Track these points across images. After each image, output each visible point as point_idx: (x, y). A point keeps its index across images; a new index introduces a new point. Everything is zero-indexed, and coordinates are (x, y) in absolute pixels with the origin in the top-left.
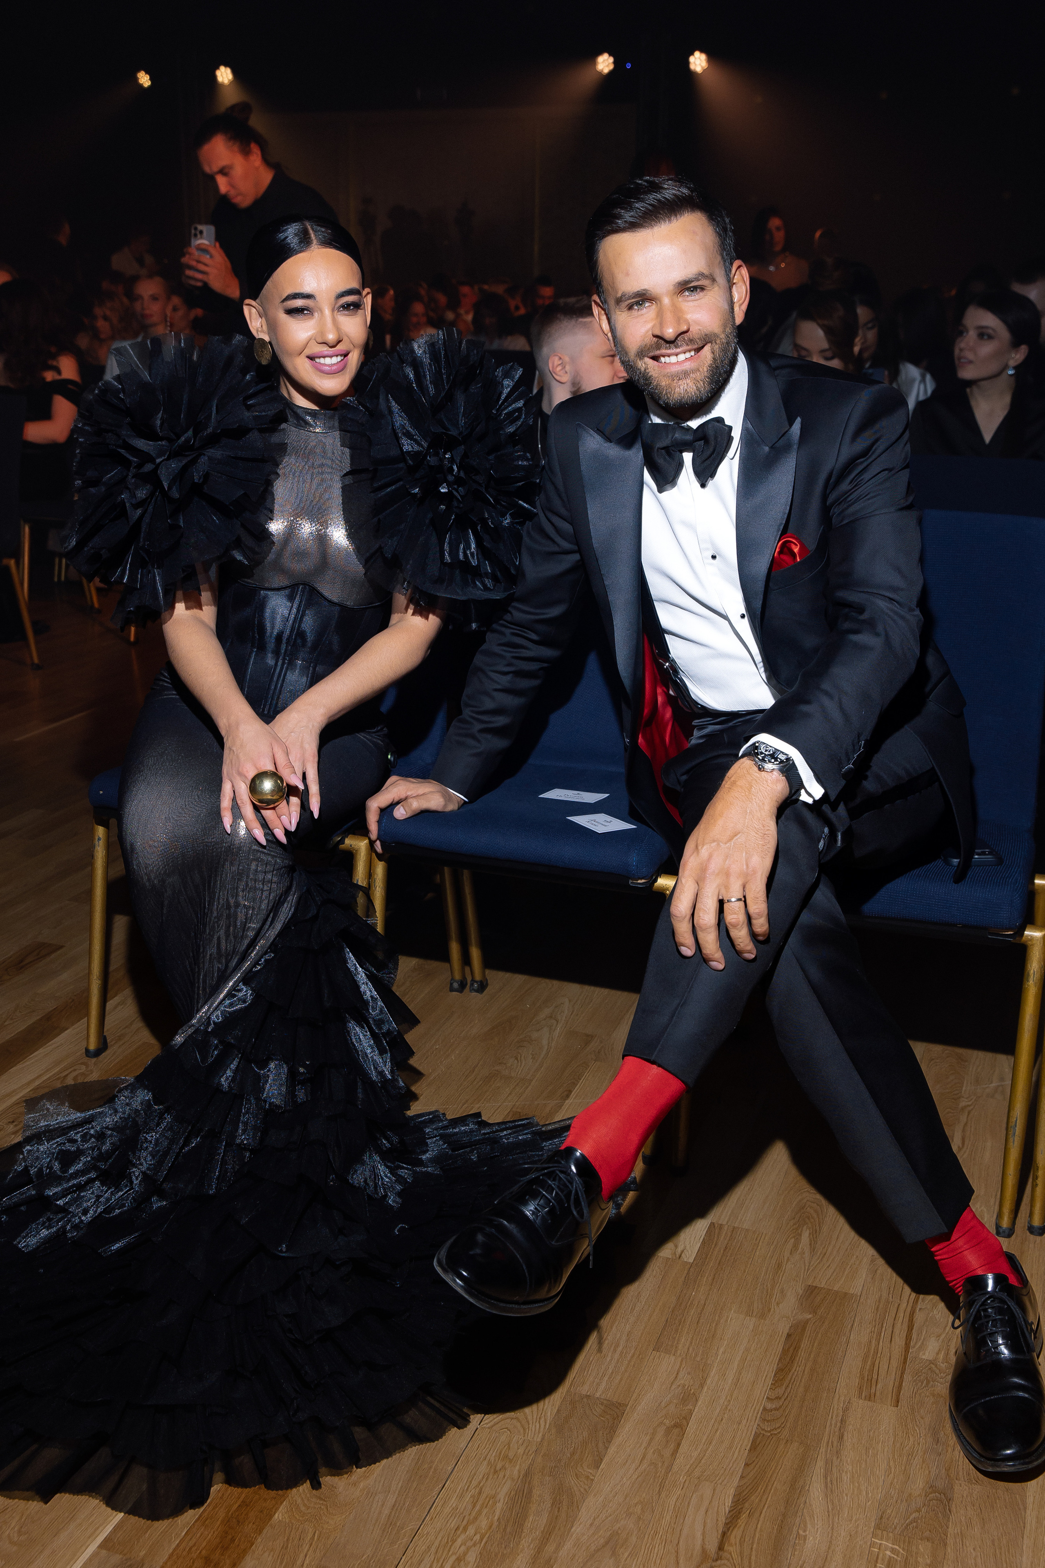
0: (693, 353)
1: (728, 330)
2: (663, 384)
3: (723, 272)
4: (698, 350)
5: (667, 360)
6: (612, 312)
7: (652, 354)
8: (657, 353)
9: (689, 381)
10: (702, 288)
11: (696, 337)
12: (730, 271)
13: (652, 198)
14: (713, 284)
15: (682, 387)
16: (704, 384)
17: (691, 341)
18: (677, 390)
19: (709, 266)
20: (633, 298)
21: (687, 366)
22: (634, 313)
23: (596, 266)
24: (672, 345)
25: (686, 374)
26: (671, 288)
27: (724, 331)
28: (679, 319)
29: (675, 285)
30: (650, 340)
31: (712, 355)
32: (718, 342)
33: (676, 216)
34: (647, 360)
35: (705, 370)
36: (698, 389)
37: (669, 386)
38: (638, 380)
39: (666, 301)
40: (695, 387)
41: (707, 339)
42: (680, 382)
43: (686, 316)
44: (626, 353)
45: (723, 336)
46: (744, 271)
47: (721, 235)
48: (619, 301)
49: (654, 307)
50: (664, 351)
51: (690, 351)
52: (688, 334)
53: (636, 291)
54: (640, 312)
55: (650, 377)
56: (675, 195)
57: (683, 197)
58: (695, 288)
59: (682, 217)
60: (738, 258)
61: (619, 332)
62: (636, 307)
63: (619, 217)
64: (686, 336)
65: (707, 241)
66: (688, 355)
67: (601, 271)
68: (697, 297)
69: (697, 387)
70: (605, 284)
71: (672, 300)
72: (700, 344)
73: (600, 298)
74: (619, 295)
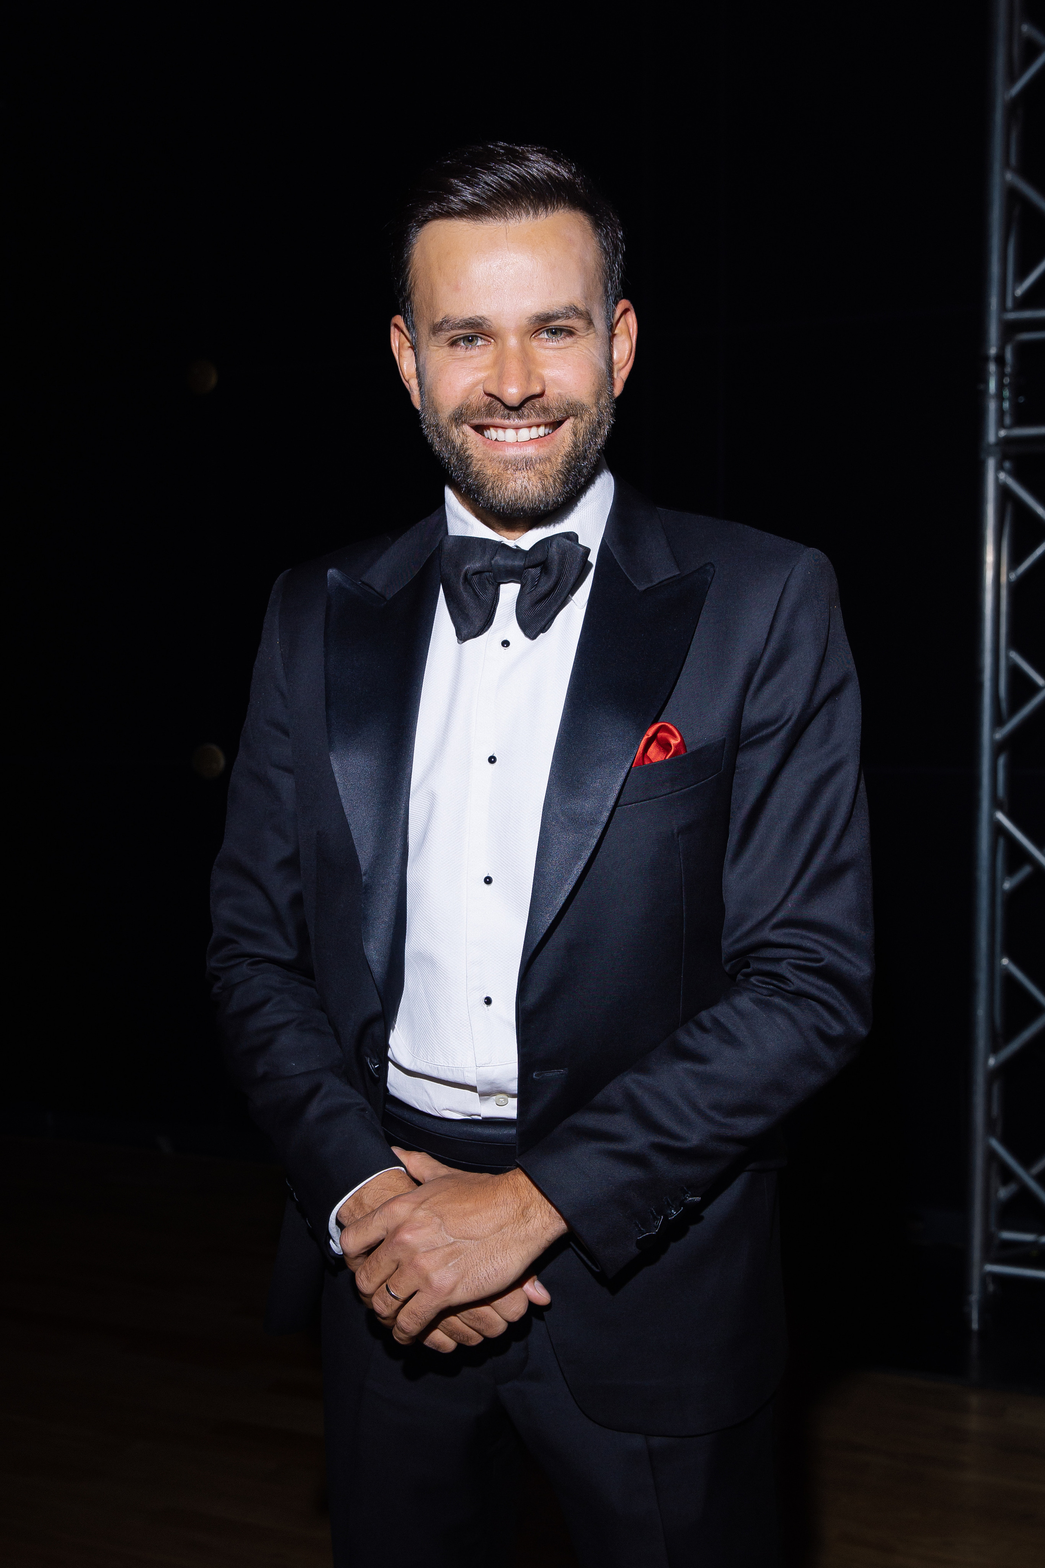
0: (542, 431)
1: (603, 401)
2: (489, 472)
3: (604, 313)
4: (556, 425)
5: (499, 434)
6: (423, 345)
7: (476, 421)
8: (488, 421)
9: (532, 474)
10: (570, 332)
11: (554, 404)
12: (614, 311)
13: (510, 171)
14: (588, 329)
15: (519, 482)
16: (554, 482)
17: (545, 410)
18: (511, 485)
19: (586, 299)
20: (461, 327)
21: (530, 451)
22: (461, 351)
23: (406, 267)
24: (513, 413)
25: (528, 463)
26: (525, 322)
27: (597, 403)
28: (529, 371)
29: (530, 319)
30: (478, 398)
31: (572, 437)
32: (586, 418)
33: (546, 208)
34: (466, 428)
35: (560, 461)
36: (544, 488)
37: (499, 476)
38: (449, 458)
39: (513, 342)
40: (540, 485)
41: (572, 410)
42: (518, 474)
43: (540, 371)
44: (436, 412)
45: (594, 410)
46: (631, 319)
47: (607, 253)
48: (436, 329)
49: (491, 348)
50: (498, 421)
51: (538, 426)
52: (540, 399)
53: (466, 317)
54: (469, 353)
55: (467, 457)
56: (549, 175)
57: (560, 181)
58: (555, 332)
59: (555, 213)
60: (625, 297)
61: (428, 380)
62: (462, 344)
63: (455, 192)
64: (537, 403)
65: (588, 258)
66: (534, 433)
67: (413, 276)
68: (562, 344)
69: (543, 485)
70: (417, 298)
71: (522, 342)
72: (558, 416)
73: (406, 322)
74: (439, 320)
